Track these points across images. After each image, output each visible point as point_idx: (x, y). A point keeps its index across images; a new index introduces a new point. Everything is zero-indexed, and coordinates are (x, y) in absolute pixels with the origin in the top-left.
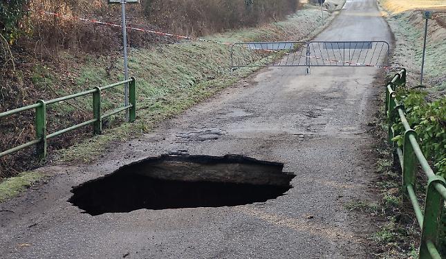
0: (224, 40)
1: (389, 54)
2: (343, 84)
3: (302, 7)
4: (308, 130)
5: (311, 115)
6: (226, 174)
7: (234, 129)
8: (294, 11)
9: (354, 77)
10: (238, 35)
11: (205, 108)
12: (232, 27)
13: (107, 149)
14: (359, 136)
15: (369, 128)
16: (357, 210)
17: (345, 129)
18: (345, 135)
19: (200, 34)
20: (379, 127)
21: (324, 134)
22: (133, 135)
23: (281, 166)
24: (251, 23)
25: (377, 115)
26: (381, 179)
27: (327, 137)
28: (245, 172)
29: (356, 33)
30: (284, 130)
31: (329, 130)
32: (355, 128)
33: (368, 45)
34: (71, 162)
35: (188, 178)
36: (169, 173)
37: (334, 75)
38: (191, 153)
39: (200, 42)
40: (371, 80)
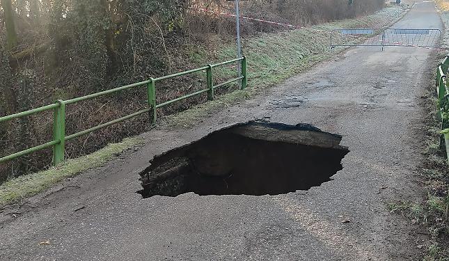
0: (330, 27)
1: (441, 38)
2: (406, 59)
3: (386, 6)
4: (372, 101)
5: (378, 86)
6: (299, 138)
7: (314, 98)
8: (381, 9)
9: (415, 54)
10: (340, 24)
11: (300, 78)
12: (338, 19)
13: (210, 114)
14: (412, 109)
15: (422, 101)
16: (397, 212)
17: (401, 101)
18: (401, 107)
19: (314, 23)
20: (429, 100)
21: (385, 104)
22: (236, 102)
23: (340, 138)
24: (351, 16)
25: (429, 89)
26: (426, 166)
27: (386, 108)
28: (313, 137)
29: (419, 24)
30: (353, 100)
31: (388, 101)
32: (411, 100)
33: (427, 31)
34: (175, 127)
35: (269, 139)
36: (255, 135)
37: (401, 53)
38: (273, 121)
39: (313, 29)
40: (427, 56)
